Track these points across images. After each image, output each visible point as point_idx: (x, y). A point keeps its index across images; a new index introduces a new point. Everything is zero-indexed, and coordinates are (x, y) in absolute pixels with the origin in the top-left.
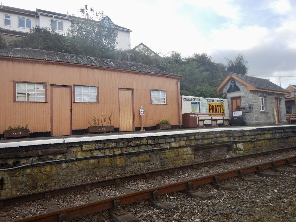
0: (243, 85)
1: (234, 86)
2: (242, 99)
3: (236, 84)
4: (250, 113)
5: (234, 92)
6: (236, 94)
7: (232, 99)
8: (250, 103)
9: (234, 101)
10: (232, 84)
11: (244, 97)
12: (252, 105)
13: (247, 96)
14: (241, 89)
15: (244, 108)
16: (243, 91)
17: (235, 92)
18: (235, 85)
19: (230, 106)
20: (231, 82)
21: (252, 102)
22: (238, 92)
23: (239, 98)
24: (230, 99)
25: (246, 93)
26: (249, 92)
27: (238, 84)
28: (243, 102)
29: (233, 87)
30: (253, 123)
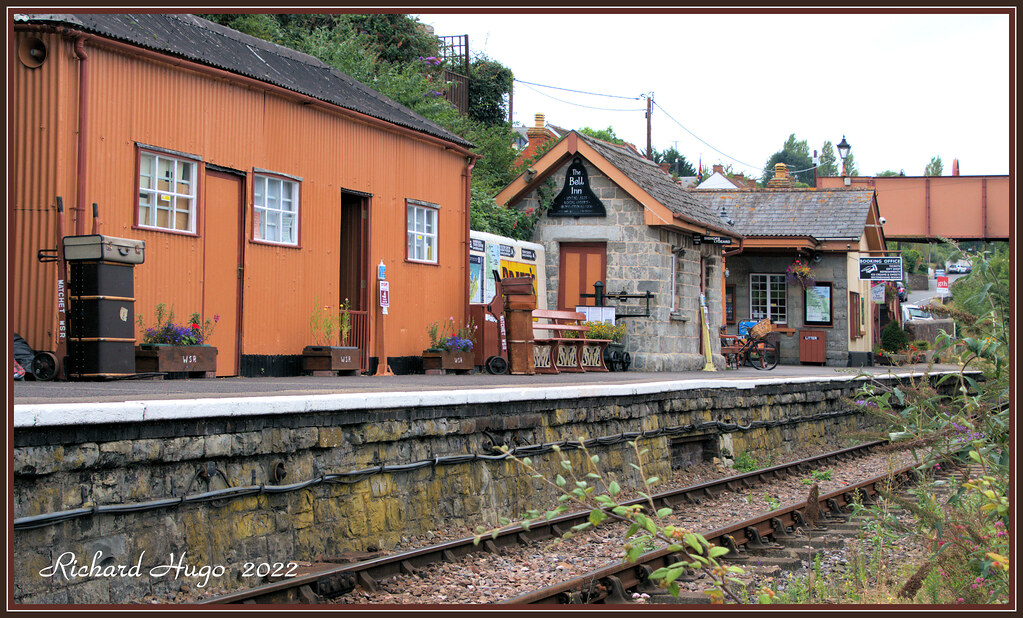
0: (623, 193)
1: (579, 191)
2: (611, 253)
3: (591, 187)
4: (642, 320)
5: (577, 217)
6: (590, 227)
7: (565, 246)
8: (645, 277)
9: (573, 259)
10: (572, 179)
11: (620, 246)
12: (655, 285)
13: (634, 245)
14: (610, 211)
15: (623, 297)
16: (621, 223)
17: (581, 220)
18: (586, 188)
19: (555, 279)
20: (569, 173)
21: (652, 273)
22: (597, 220)
23: (600, 246)
24: (555, 249)
25: (630, 230)
26: (646, 228)
27: (597, 188)
28: (617, 268)
29: (575, 195)
30: (654, 363)
